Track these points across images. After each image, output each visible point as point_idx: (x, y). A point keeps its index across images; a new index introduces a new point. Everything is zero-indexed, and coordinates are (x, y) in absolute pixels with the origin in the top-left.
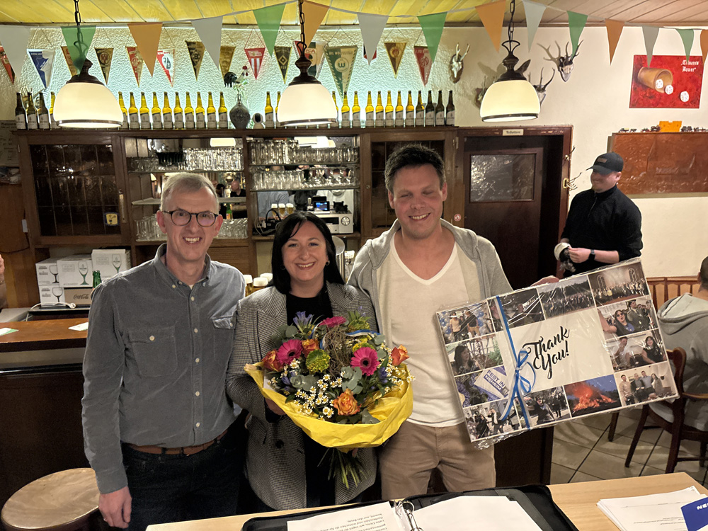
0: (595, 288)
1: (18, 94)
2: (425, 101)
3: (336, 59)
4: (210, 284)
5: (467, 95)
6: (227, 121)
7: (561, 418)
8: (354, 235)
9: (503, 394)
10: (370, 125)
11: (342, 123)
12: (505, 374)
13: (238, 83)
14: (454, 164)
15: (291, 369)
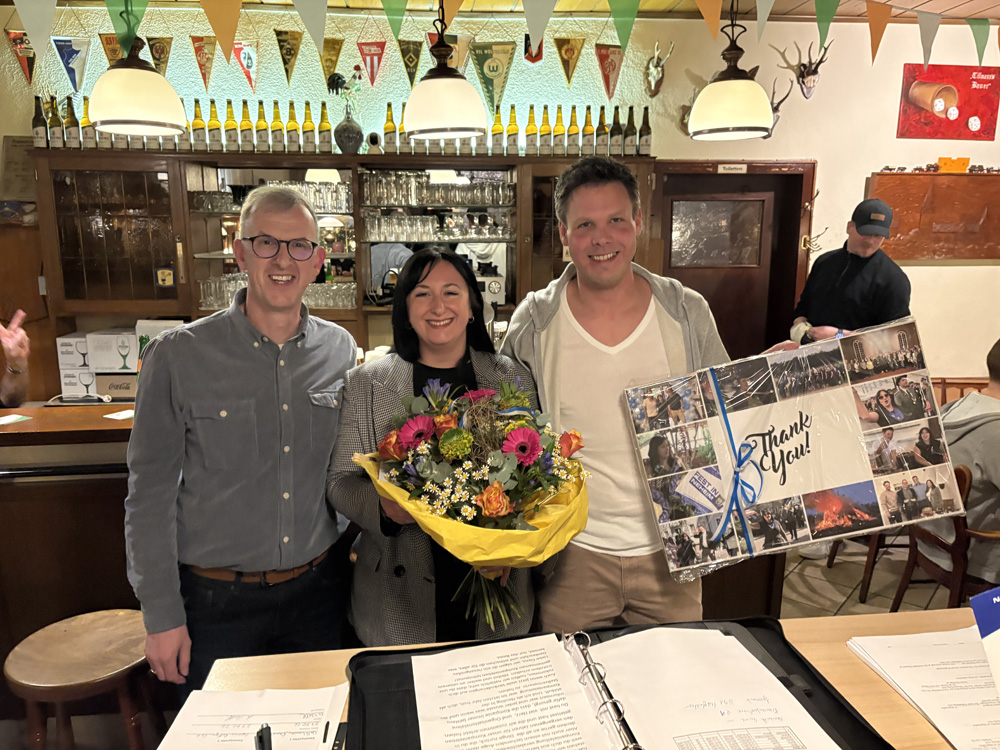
0: (850, 358)
1: (37, 98)
2: (609, 120)
3: (486, 60)
4: (307, 346)
5: (669, 115)
6: (330, 142)
7: (797, 540)
8: (507, 308)
9: (716, 505)
10: (531, 152)
11: (493, 150)
12: (719, 477)
13: (347, 88)
14: (649, 210)
15: (419, 455)
